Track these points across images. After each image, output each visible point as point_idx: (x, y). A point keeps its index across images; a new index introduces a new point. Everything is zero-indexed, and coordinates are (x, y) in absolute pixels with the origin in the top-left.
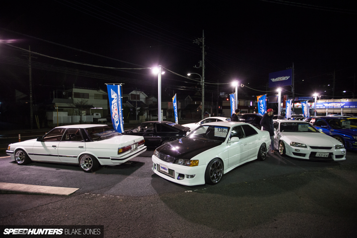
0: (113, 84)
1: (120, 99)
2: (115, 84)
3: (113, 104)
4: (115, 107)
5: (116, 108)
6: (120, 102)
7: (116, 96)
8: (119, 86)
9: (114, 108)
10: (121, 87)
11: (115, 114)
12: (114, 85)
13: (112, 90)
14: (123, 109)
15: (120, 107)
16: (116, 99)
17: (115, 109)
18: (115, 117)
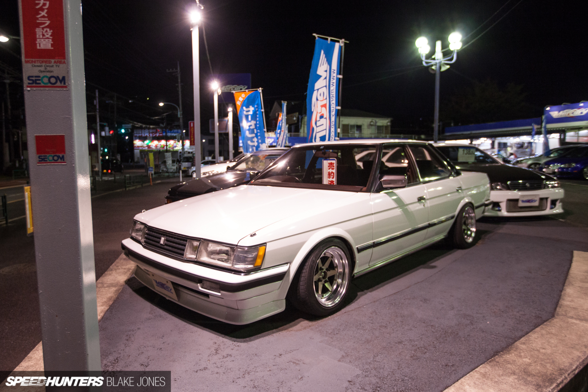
0: (327, 39)
1: (335, 81)
2: (331, 40)
3: (318, 90)
4: (320, 98)
5: (324, 102)
6: (333, 88)
7: (326, 71)
8: (337, 45)
9: (317, 100)
10: (341, 47)
11: (319, 115)
12: (329, 41)
13: (324, 53)
14: (339, 108)
15: (334, 102)
16: (326, 78)
17: (320, 103)
18: (318, 124)
